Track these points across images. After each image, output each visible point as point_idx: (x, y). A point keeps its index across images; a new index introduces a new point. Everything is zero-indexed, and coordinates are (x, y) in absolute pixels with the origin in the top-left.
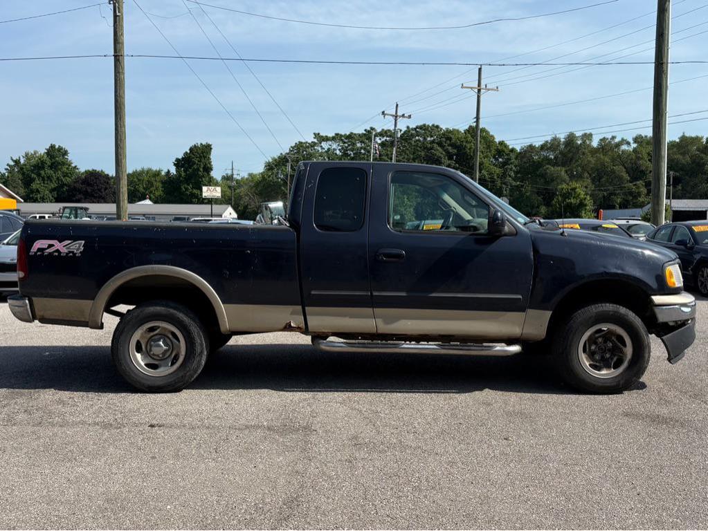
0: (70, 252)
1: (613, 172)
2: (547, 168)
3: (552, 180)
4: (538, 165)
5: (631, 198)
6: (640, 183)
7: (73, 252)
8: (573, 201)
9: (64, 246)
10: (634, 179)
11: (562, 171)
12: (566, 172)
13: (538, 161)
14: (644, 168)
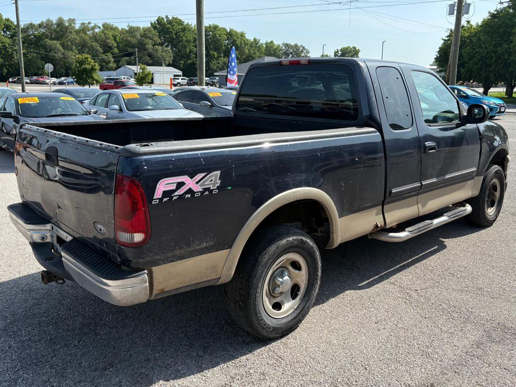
0: (205, 190)
1: (92, 46)
2: (46, 41)
3: (51, 50)
4: (39, 38)
5: (104, 64)
6: (109, 55)
7: (208, 189)
8: (87, 66)
9: (197, 183)
10: (105, 52)
11: (57, 44)
12: (60, 44)
13: (39, 36)
14: (111, 45)
